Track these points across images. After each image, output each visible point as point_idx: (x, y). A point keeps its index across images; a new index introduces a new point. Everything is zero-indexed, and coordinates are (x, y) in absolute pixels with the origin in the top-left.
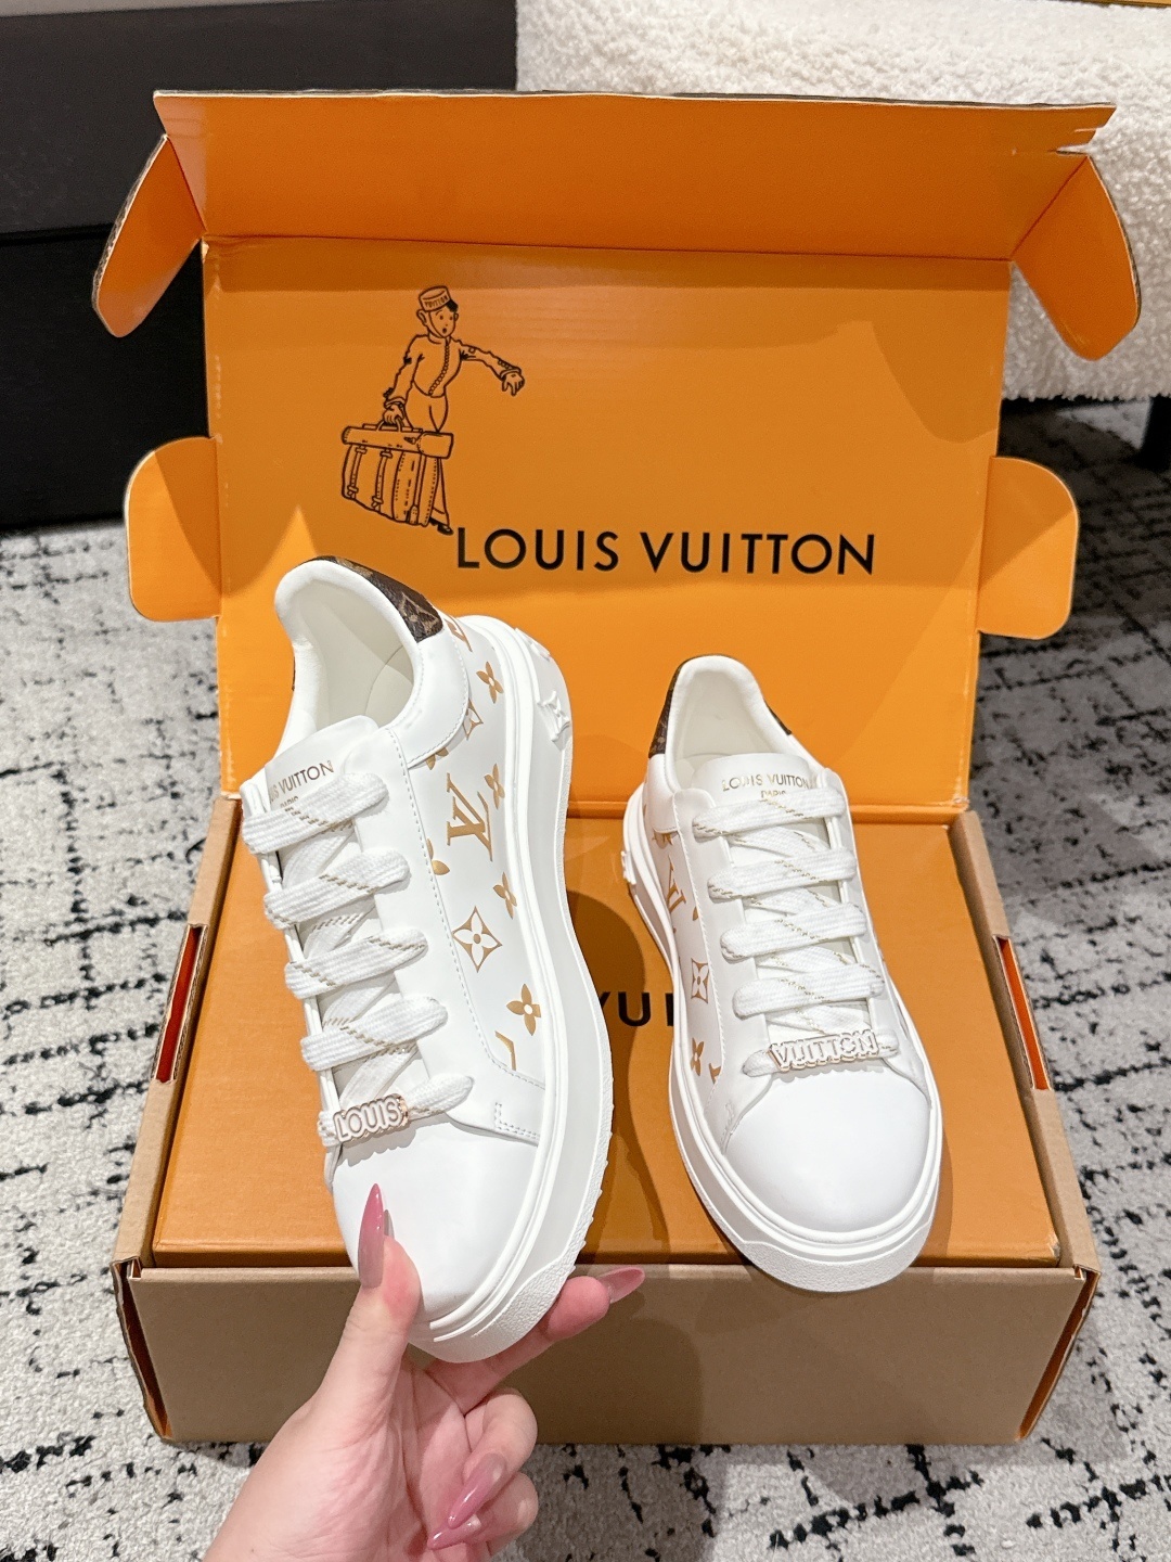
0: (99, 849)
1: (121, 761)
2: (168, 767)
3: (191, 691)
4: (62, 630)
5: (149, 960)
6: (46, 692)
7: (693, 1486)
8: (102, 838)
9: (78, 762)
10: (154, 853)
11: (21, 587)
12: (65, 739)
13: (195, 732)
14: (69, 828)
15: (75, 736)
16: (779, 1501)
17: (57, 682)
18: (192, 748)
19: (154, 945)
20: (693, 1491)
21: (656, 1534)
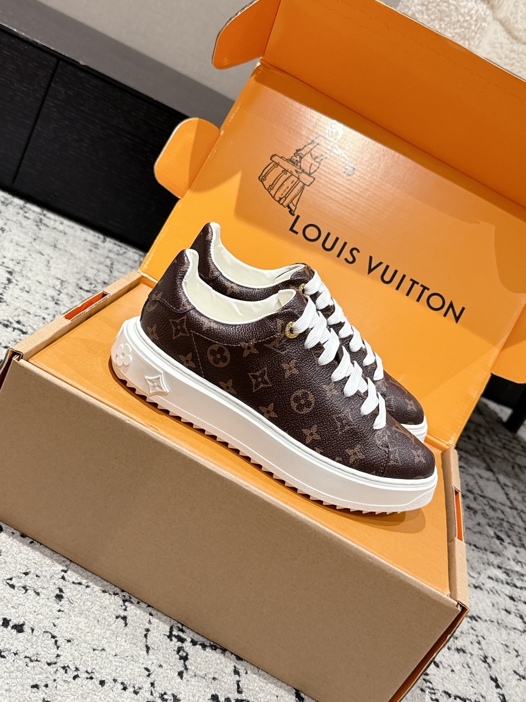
0: (15, 301)
1: (40, 283)
2: (59, 295)
3: (82, 280)
4: (38, 237)
5: (15, 343)
6: (20, 249)
7: (181, 653)
8: (17, 298)
9: (21, 273)
10: (37, 314)
11: (28, 218)
12: (19, 265)
13: (77, 292)
14: (5, 288)
15: (24, 266)
16: (223, 683)
17: (25, 249)
18: (72, 295)
19: (20, 340)
20: (180, 656)
21: (153, 663)
